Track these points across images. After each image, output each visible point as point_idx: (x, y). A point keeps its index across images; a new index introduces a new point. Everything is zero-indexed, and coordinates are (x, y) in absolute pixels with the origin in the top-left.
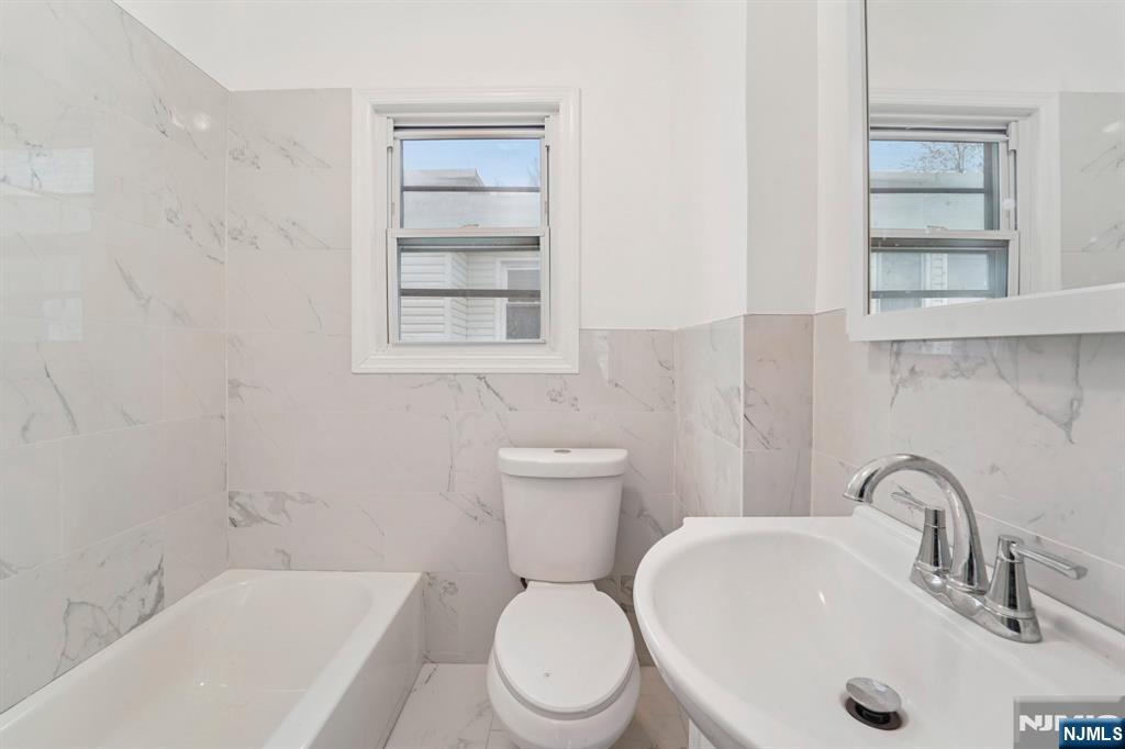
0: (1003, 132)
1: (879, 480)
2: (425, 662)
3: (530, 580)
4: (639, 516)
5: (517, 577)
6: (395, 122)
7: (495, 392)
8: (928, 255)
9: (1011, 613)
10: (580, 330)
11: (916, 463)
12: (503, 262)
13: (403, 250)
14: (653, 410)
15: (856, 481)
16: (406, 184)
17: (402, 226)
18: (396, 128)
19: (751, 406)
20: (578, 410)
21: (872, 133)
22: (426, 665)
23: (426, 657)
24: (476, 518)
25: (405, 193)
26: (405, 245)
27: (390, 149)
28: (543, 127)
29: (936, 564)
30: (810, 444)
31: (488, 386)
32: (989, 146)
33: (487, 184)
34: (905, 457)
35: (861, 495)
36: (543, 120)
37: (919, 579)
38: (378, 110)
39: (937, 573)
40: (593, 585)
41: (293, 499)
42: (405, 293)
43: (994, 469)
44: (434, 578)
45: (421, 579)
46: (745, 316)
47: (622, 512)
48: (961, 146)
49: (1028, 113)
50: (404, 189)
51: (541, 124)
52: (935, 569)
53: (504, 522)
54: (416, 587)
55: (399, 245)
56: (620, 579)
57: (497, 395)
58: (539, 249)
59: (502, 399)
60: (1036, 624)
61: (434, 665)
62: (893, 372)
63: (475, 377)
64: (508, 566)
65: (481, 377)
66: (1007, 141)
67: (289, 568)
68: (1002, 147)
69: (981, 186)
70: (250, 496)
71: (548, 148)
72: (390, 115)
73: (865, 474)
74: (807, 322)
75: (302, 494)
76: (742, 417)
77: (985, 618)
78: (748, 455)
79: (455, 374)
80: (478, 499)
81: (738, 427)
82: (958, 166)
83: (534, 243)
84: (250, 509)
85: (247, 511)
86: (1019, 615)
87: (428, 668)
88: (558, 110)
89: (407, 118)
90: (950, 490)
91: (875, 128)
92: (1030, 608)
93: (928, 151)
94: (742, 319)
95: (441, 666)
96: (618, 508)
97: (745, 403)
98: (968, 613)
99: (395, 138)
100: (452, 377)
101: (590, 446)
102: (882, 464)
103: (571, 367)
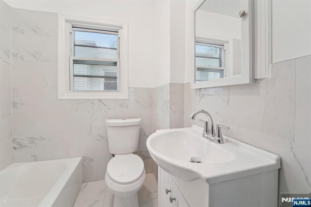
0: (223, 46)
1: (196, 115)
2: (83, 183)
3: (115, 154)
4: (144, 135)
5: (111, 154)
6: (72, 25)
7: (104, 104)
8: (209, 72)
9: (219, 139)
10: (128, 87)
11: (203, 111)
12: (103, 69)
13: (75, 63)
14: (147, 108)
15: (192, 115)
16: (76, 44)
17: (74, 56)
18: (73, 27)
19: (171, 104)
20: (128, 109)
21: (196, 43)
22: (84, 183)
23: (84, 181)
24: (99, 140)
25: (75, 46)
26: (75, 62)
27: (71, 33)
28: (118, 32)
29: (207, 132)
30: (184, 113)
31: (102, 103)
32: (220, 48)
33: (98, 46)
34: (201, 110)
35: (193, 118)
36: (118, 30)
37: (204, 136)
38: (67, 21)
39: (207, 134)
40: (132, 154)
41: (37, 139)
42: (75, 76)
43: (217, 113)
44: (86, 158)
45: (82, 159)
46: (170, 83)
47: (140, 135)
48: (217, 48)
49: (227, 42)
50: (75, 45)
51: (117, 31)
52: (207, 133)
53: (107, 141)
54: (80, 161)
55: (73, 62)
56: (139, 152)
57: (105, 105)
58: (116, 65)
59: (106, 106)
60: (223, 140)
61: (86, 183)
62: (200, 95)
63: (98, 100)
64: (109, 152)
65: (100, 100)
66: (223, 48)
67: (36, 160)
68: (223, 49)
69: (219, 57)
70: (21, 139)
71: (119, 38)
72: (70, 23)
73: (193, 114)
74: (183, 85)
75: (40, 137)
76: (169, 107)
77: (215, 141)
78: (170, 116)
79: (92, 100)
80: (99, 134)
81: (168, 109)
82: (216, 52)
83: (115, 64)
84: (21, 143)
85: (19, 144)
86: (220, 139)
87: (85, 184)
88: (122, 28)
89: (76, 24)
90: (208, 116)
91: (197, 42)
92: (222, 137)
93: (210, 48)
94: (169, 84)
95: (88, 183)
96: (139, 133)
97: (170, 104)
98: (212, 141)
99: (72, 30)
100: (91, 100)
101: (131, 118)
102: (196, 112)
103: (126, 97)
